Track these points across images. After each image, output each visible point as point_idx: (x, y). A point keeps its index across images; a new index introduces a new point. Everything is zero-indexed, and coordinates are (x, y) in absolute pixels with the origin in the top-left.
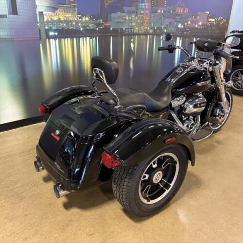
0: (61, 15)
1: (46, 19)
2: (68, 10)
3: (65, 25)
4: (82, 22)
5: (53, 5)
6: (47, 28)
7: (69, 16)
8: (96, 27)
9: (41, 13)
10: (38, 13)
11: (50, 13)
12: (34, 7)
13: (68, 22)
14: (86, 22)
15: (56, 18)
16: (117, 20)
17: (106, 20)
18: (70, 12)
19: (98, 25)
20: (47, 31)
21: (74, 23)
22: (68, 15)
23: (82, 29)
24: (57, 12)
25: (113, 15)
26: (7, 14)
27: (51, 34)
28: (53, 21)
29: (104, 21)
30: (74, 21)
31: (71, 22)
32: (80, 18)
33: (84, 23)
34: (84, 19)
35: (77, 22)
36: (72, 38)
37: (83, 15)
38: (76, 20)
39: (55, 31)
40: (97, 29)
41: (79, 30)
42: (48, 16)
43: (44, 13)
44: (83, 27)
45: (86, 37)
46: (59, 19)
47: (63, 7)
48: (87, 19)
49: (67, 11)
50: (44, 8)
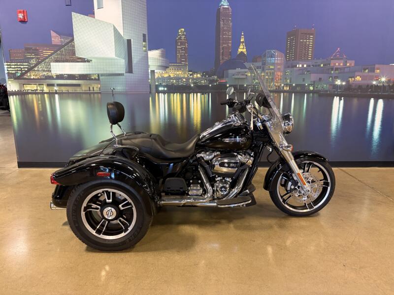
0: (172, 73)
1: (156, 76)
2: (179, 68)
3: (175, 81)
4: (193, 79)
5: (164, 64)
6: (157, 84)
7: (180, 73)
8: (210, 84)
9: (153, 72)
10: (150, 71)
11: (161, 71)
12: (148, 66)
13: (178, 79)
14: (197, 78)
15: (166, 75)
16: (236, 77)
17: (221, 76)
18: (180, 70)
19: (212, 81)
20: (157, 87)
21: (184, 80)
22: (178, 73)
23: (192, 85)
24: (168, 70)
25: (231, 72)
26: (124, 72)
27: (161, 89)
28: (163, 78)
29: (218, 77)
30: (184, 78)
31: (181, 78)
32: (191, 75)
33: (195, 79)
34: (195, 76)
35: (188, 79)
36: (181, 93)
37: (194, 73)
38: (186, 76)
39: (164, 86)
40: (210, 85)
41: (190, 86)
42: (158, 73)
43: (156, 71)
44: (194, 83)
45: (197, 93)
46: (169, 76)
47: (176, 65)
48: (199, 75)
49: (178, 70)
50: (156, 67)
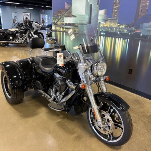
0: (109, 24)
1: (101, 25)
2: (112, 21)
3: (109, 29)
4: (119, 29)
5: (105, 19)
6: (101, 30)
7: (113, 25)
8: (129, 33)
9: (100, 23)
10: (98, 23)
11: (103, 23)
12: (97, 20)
13: (111, 28)
14: (122, 28)
15: (105, 26)
16: (148, 29)
18: (113, 22)
19: (130, 31)
20: (101, 32)
21: (115, 29)
22: (112, 24)
23: (118, 33)
24: (107, 22)
25: (145, 25)
26: (87, 23)
27: (102, 33)
28: (104, 27)
29: (136, 28)
30: (115, 27)
31: (113, 28)
32: (119, 26)
34: (121, 26)
35: (116, 28)
36: (112, 37)
37: (121, 24)
38: (116, 27)
39: (104, 32)
40: (129, 34)
41: (117, 33)
43: (101, 23)
44: (120, 31)
45: (120, 38)
46: (107, 26)
47: (110, 19)
48: (123, 27)
49: (112, 22)
50: (101, 20)
